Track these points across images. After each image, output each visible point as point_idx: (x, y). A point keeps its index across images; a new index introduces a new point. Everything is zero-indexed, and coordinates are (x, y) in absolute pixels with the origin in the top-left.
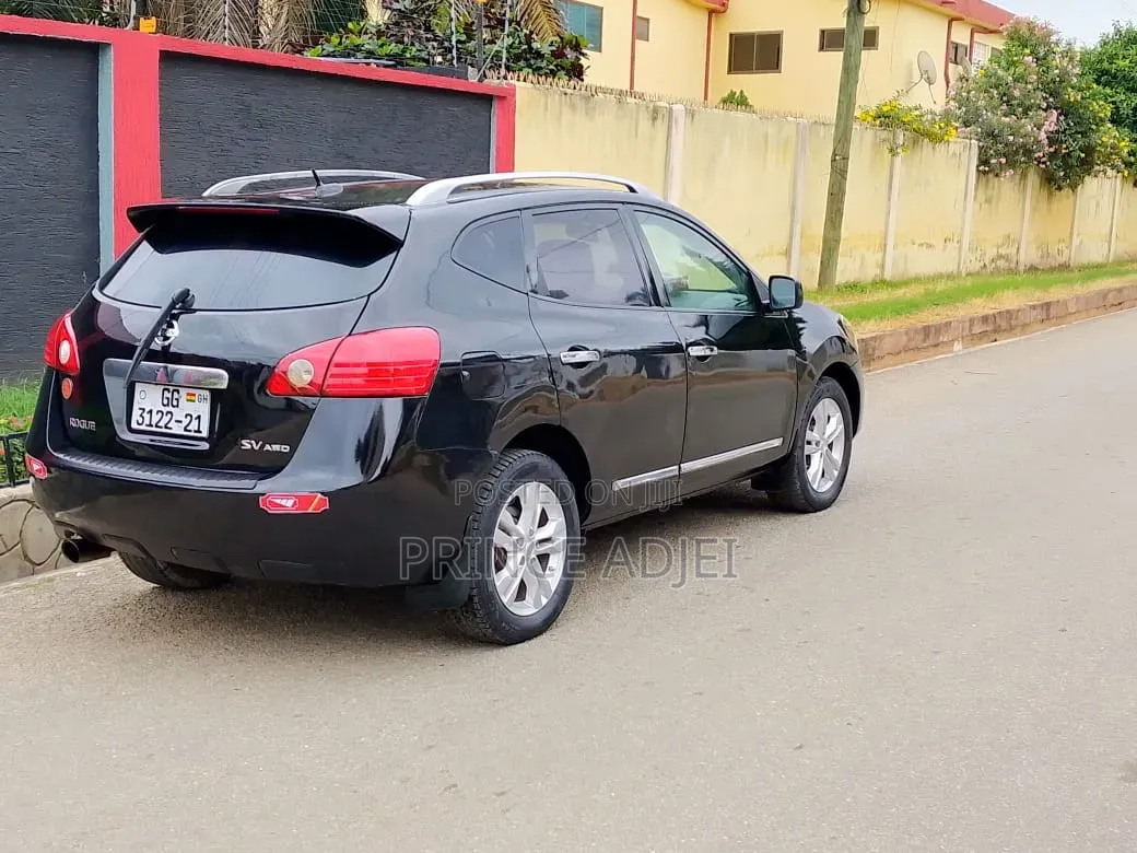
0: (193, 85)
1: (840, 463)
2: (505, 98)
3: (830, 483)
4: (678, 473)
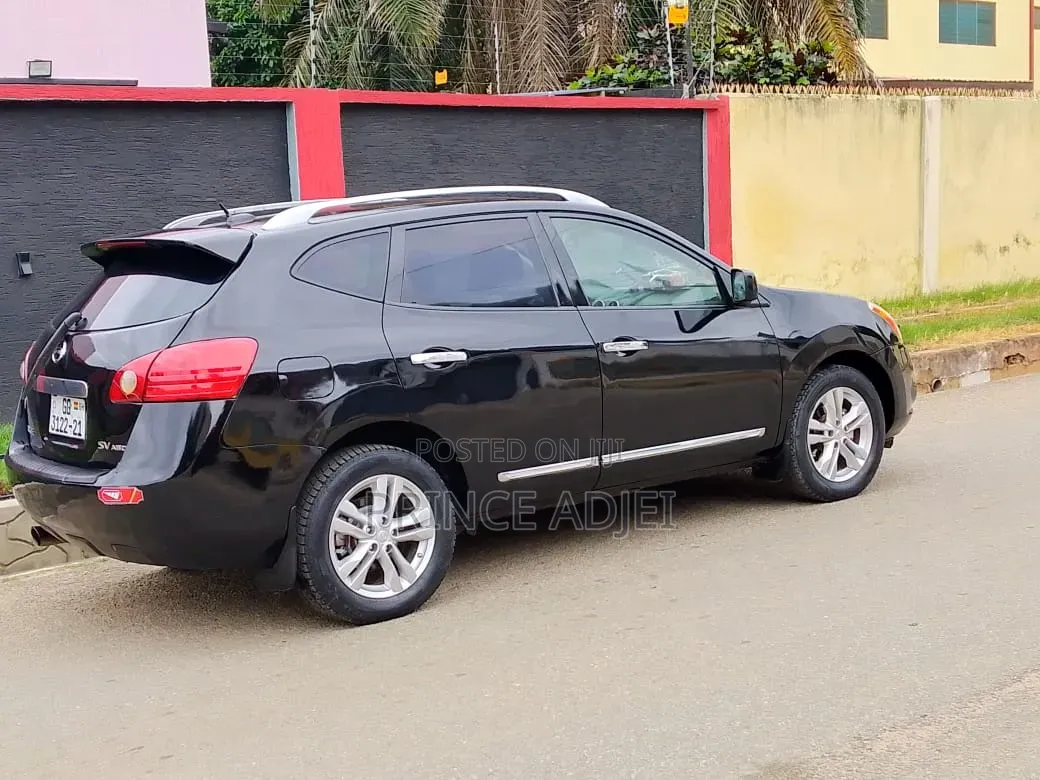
0: (378, 131)
1: (868, 452)
2: (716, 110)
3: (854, 473)
4: (597, 464)
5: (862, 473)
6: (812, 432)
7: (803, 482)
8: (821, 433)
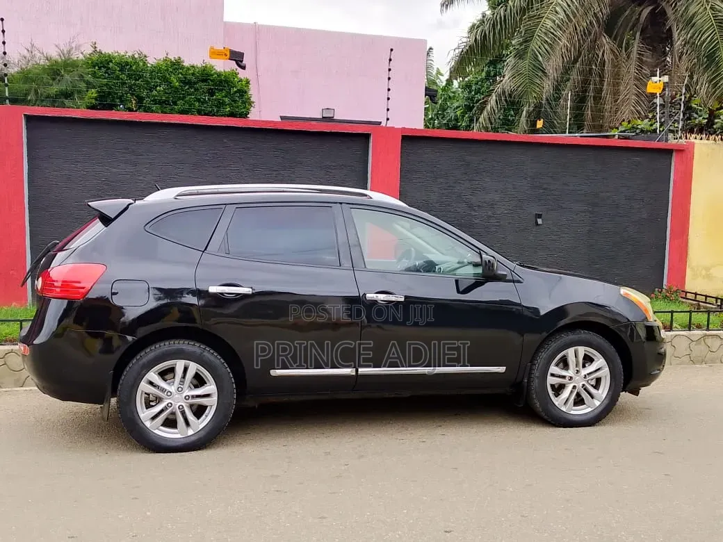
1: (604, 397)
2: (683, 150)
3: (589, 410)
4: (354, 374)
5: (596, 411)
6: (553, 375)
7: (541, 410)
8: (564, 377)
